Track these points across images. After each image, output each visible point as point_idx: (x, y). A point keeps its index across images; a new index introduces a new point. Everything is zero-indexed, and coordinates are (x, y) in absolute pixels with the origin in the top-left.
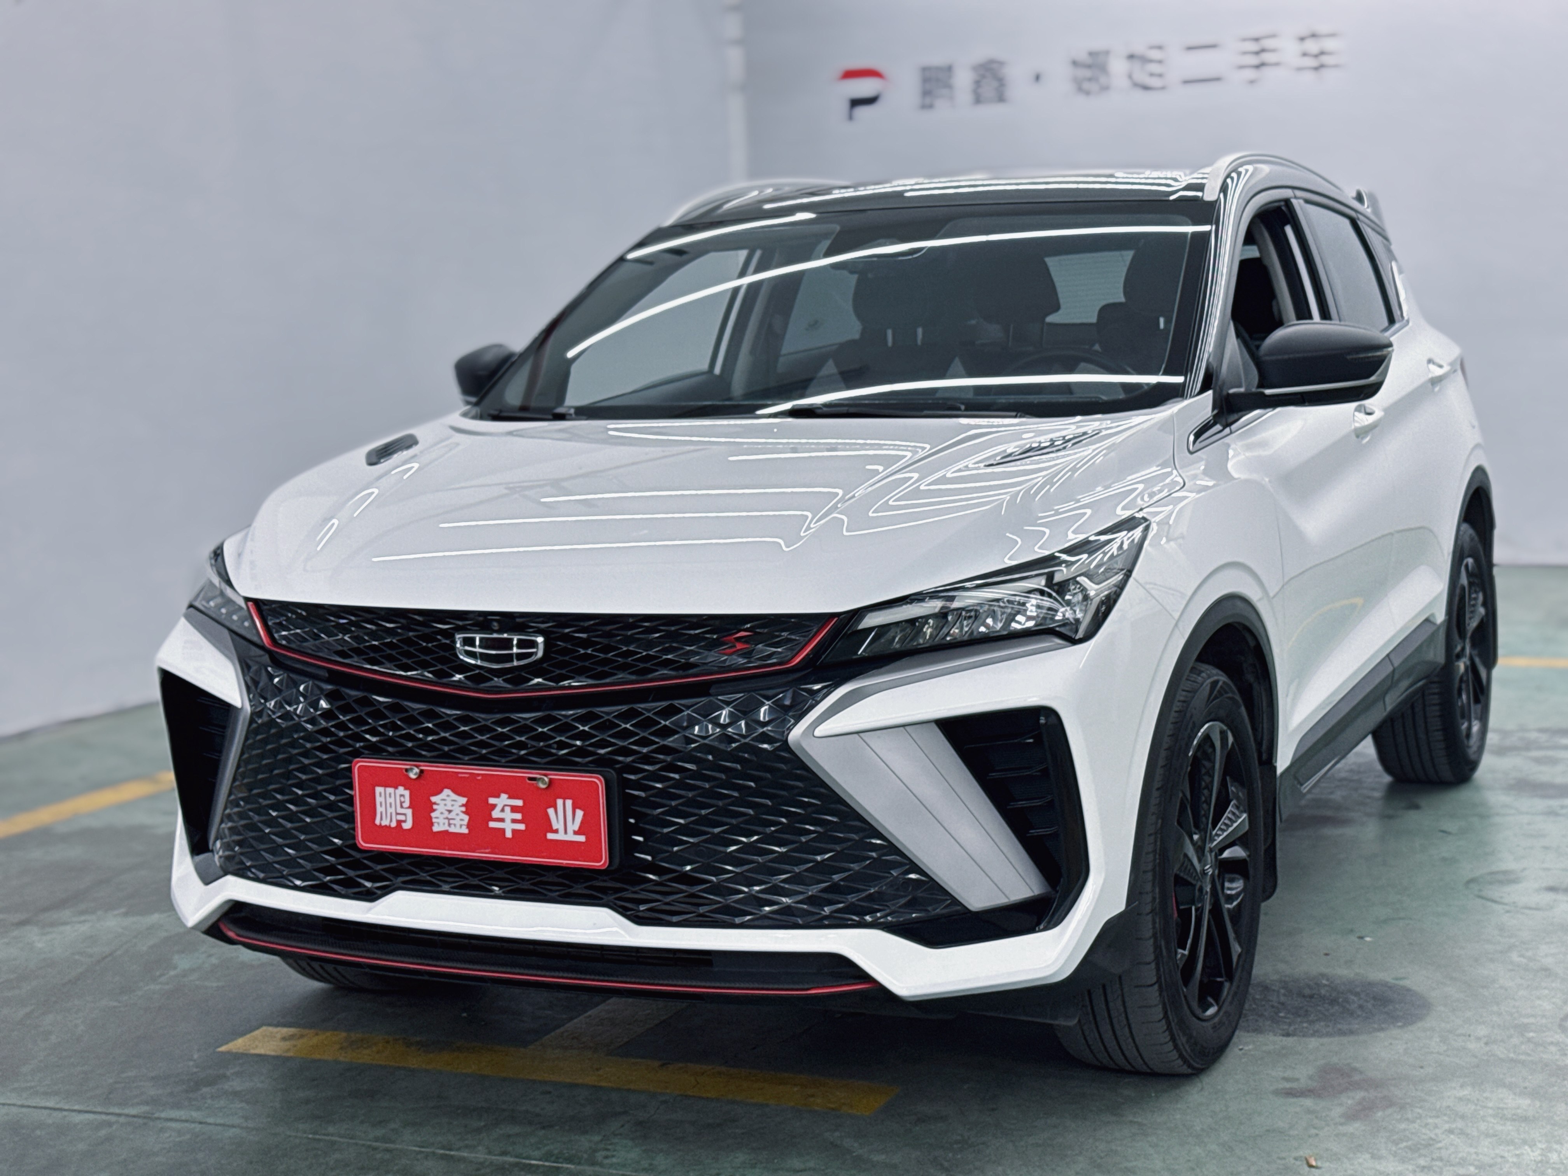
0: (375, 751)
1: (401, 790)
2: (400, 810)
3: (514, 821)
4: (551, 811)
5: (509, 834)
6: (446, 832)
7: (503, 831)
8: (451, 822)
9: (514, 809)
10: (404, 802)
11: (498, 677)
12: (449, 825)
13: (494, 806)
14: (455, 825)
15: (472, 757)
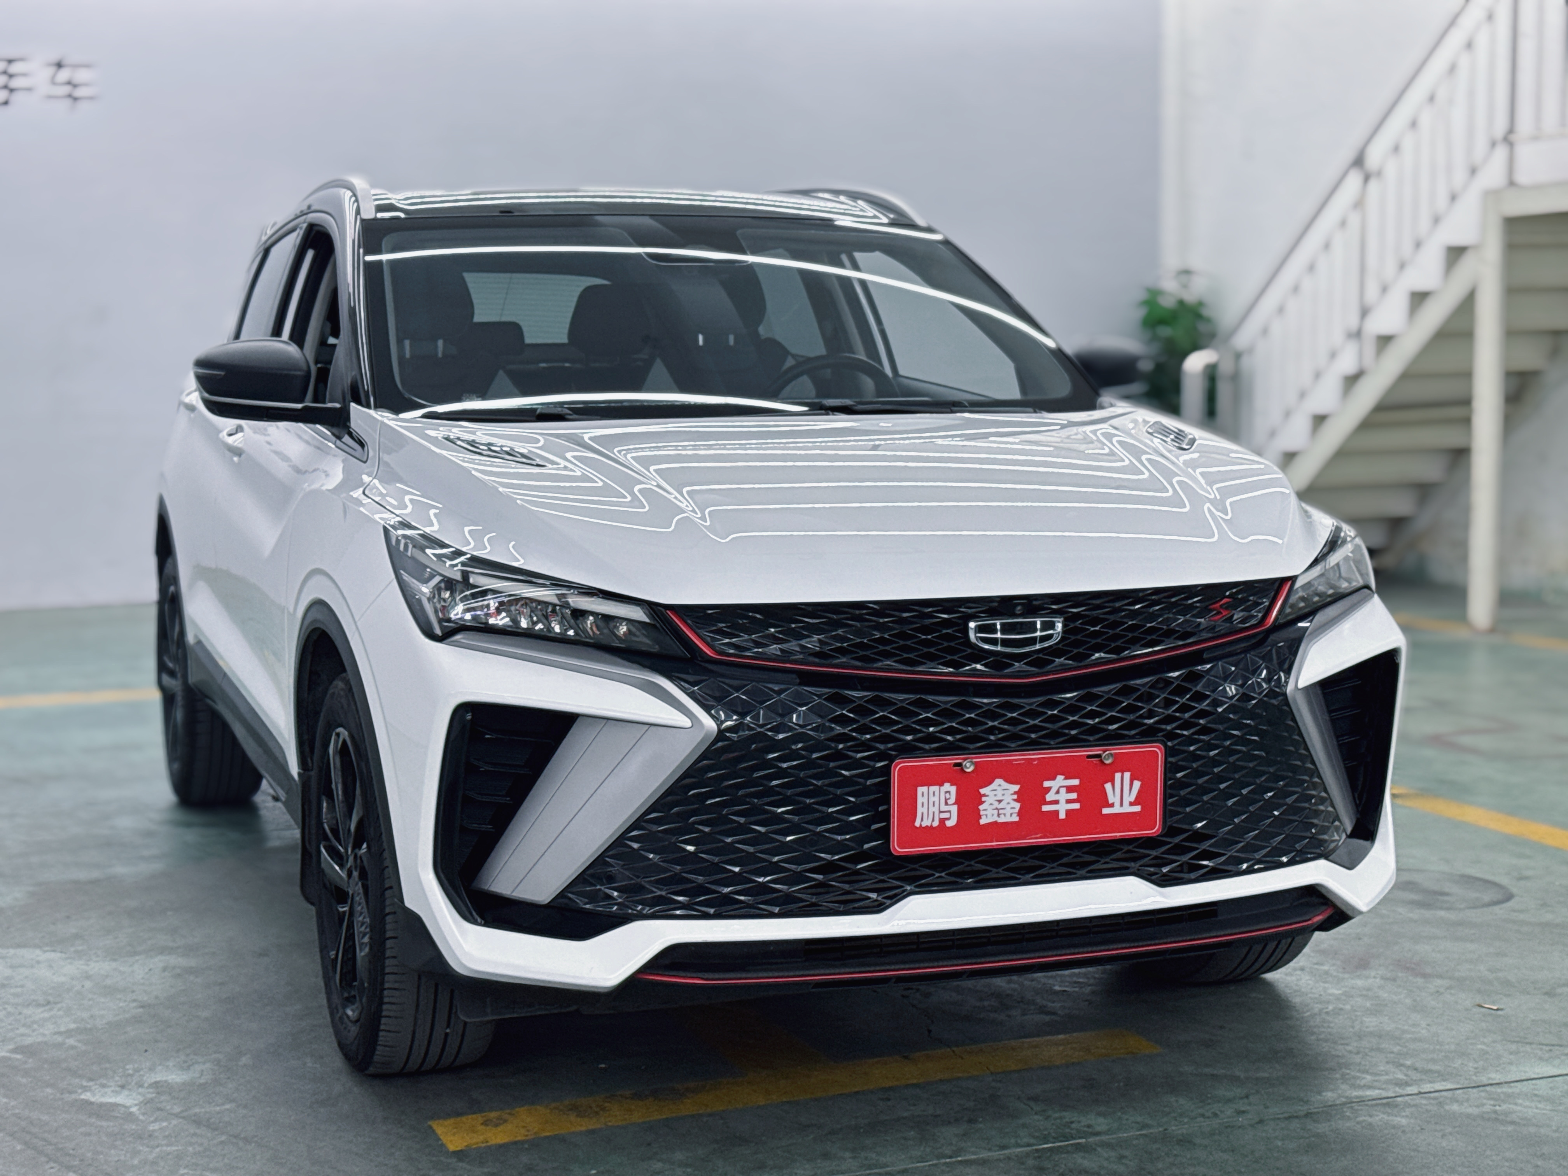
0: (908, 750)
1: (947, 786)
2: (944, 808)
3: (1069, 801)
4: (1108, 786)
5: (1062, 815)
6: (995, 823)
7: (1056, 813)
8: (1001, 811)
9: (1070, 789)
10: (949, 799)
11: (1019, 662)
12: (999, 815)
13: (1049, 789)
14: (1005, 815)
15: (1020, 743)
